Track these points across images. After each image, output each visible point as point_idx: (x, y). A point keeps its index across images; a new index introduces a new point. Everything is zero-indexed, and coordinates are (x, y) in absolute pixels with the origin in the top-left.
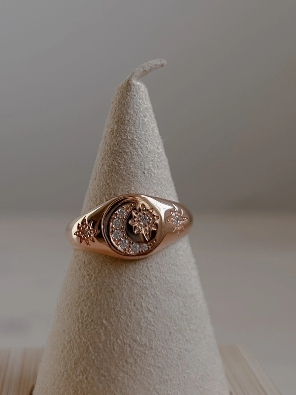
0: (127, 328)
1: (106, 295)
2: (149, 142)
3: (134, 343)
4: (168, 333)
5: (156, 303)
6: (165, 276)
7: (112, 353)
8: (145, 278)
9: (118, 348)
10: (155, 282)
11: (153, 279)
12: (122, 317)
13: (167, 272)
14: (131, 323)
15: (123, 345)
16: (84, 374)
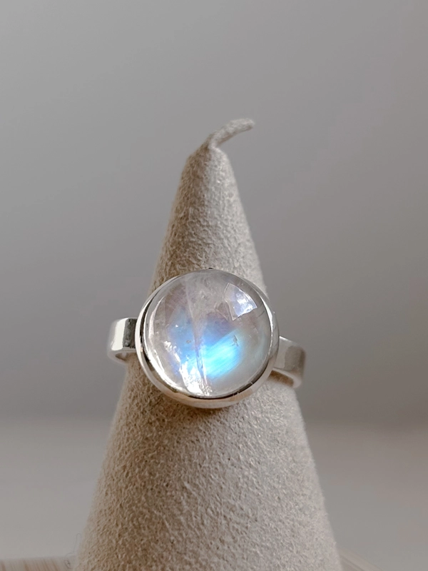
0: (220, 492)
1: (186, 446)
2: (237, 231)
3: (232, 513)
4: (276, 498)
5: (258, 456)
6: (268, 418)
7: (199, 529)
8: (242, 420)
9: (209, 521)
10: (256, 427)
11: (254, 422)
12: (213, 477)
13: (270, 412)
14: (225, 485)
15: (216, 518)
16: (158, 564)
